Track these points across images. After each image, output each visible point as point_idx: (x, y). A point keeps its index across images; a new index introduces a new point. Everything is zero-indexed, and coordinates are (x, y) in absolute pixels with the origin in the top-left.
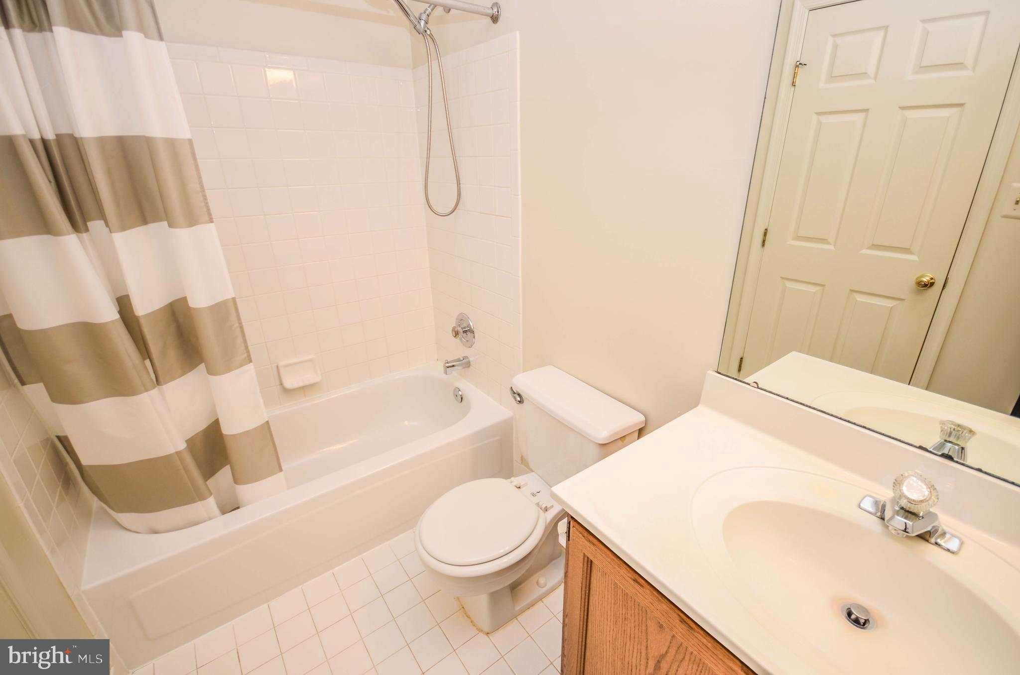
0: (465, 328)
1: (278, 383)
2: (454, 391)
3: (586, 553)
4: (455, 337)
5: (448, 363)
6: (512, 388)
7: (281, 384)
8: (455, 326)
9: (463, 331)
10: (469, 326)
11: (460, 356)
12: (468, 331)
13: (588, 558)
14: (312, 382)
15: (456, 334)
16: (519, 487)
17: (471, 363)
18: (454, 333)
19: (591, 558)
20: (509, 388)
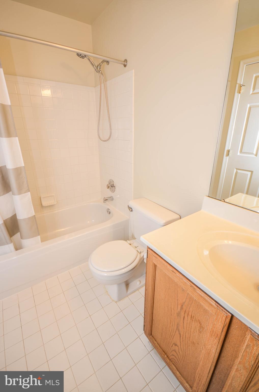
0: (112, 185)
1: (40, 204)
2: (107, 209)
3: (154, 262)
4: (108, 188)
5: (105, 198)
6: (128, 206)
7: (41, 204)
8: (108, 184)
9: (111, 186)
10: (113, 185)
11: (110, 196)
12: (113, 186)
13: (155, 264)
14: (53, 204)
15: (108, 187)
16: (130, 244)
17: (114, 199)
18: (107, 187)
19: (156, 264)
20: (127, 206)
